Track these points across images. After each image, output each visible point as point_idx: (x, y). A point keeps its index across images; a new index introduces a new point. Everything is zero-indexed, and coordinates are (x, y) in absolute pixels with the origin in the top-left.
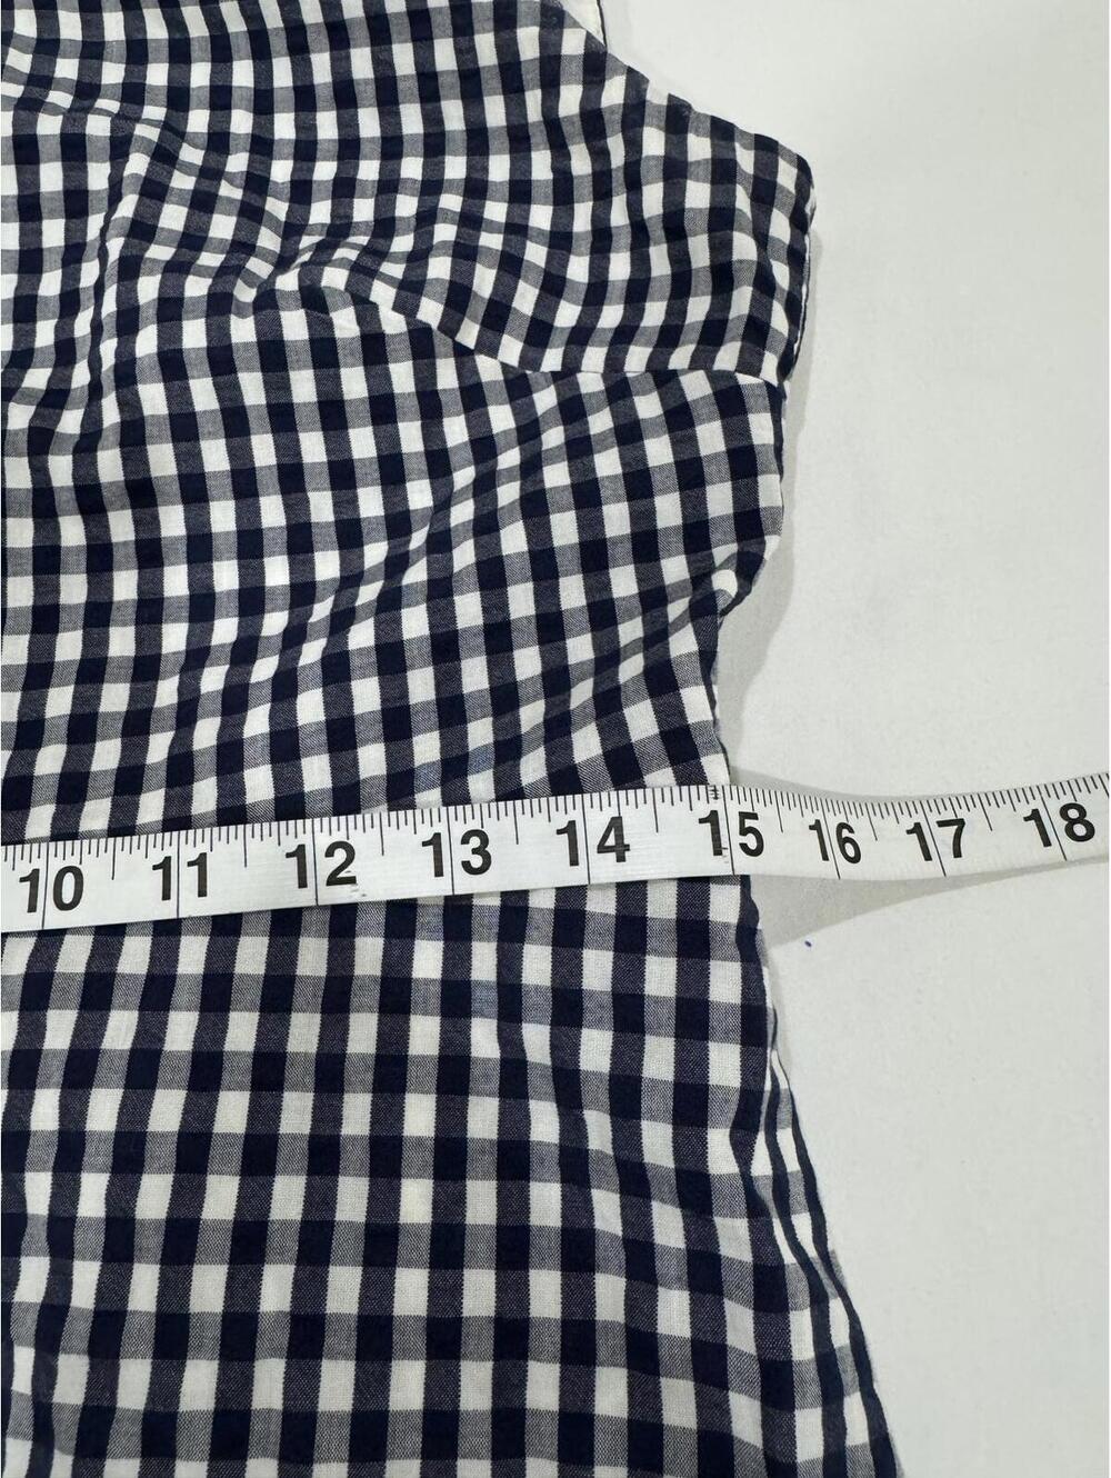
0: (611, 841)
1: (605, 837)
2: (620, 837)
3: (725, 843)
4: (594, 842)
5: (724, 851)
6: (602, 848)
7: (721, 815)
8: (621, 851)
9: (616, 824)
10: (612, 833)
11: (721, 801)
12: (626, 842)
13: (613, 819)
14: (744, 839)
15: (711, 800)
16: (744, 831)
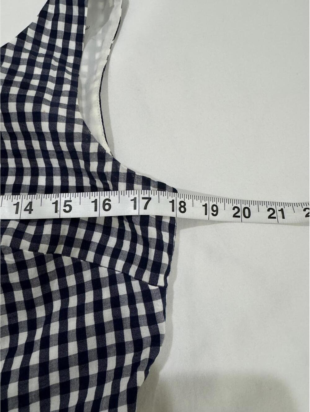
0: (28, 208)
1: (27, 207)
2: (31, 207)
3: (58, 209)
4: (24, 208)
5: (58, 212)
6: (25, 210)
7: (59, 202)
8: (30, 211)
9: (30, 204)
10: (29, 206)
11: (59, 198)
12: (32, 209)
13: (30, 202)
14: (65, 208)
15: (57, 198)
16: (65, 206)
